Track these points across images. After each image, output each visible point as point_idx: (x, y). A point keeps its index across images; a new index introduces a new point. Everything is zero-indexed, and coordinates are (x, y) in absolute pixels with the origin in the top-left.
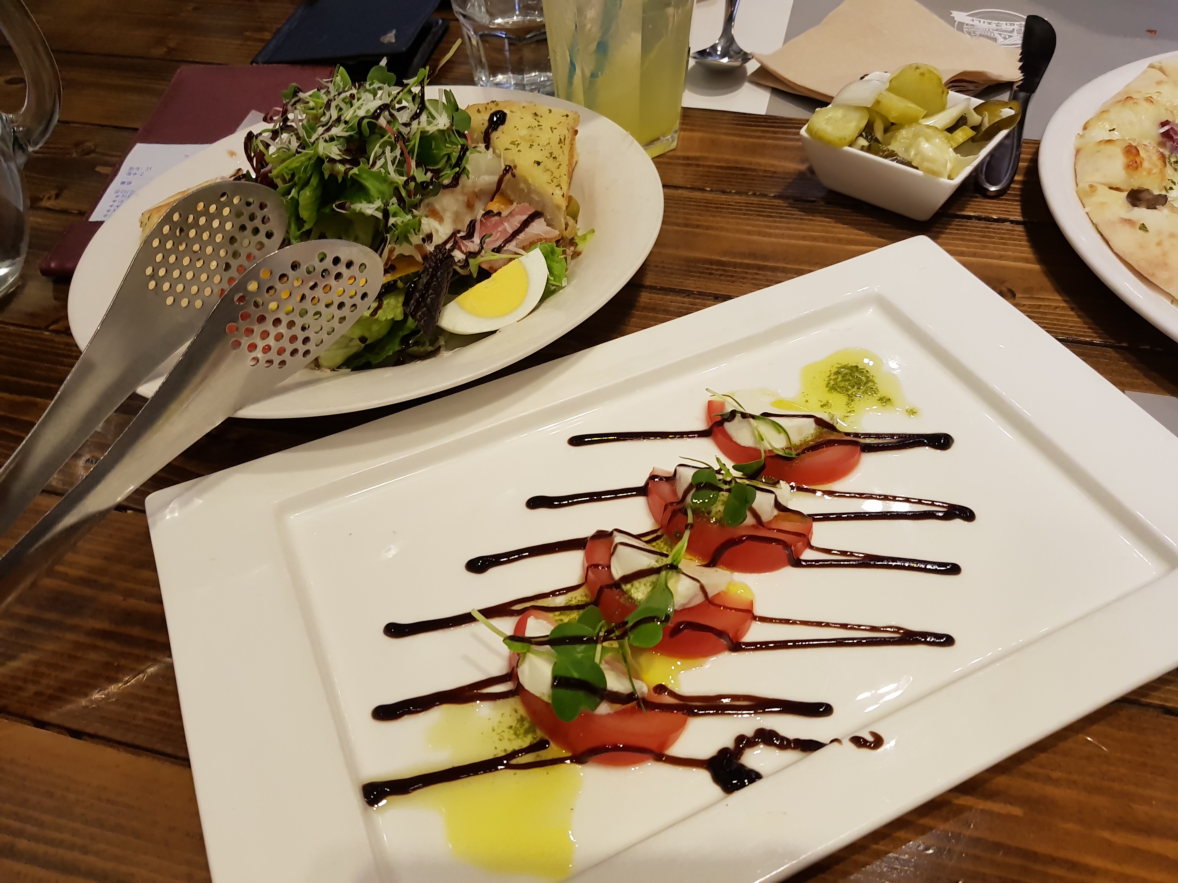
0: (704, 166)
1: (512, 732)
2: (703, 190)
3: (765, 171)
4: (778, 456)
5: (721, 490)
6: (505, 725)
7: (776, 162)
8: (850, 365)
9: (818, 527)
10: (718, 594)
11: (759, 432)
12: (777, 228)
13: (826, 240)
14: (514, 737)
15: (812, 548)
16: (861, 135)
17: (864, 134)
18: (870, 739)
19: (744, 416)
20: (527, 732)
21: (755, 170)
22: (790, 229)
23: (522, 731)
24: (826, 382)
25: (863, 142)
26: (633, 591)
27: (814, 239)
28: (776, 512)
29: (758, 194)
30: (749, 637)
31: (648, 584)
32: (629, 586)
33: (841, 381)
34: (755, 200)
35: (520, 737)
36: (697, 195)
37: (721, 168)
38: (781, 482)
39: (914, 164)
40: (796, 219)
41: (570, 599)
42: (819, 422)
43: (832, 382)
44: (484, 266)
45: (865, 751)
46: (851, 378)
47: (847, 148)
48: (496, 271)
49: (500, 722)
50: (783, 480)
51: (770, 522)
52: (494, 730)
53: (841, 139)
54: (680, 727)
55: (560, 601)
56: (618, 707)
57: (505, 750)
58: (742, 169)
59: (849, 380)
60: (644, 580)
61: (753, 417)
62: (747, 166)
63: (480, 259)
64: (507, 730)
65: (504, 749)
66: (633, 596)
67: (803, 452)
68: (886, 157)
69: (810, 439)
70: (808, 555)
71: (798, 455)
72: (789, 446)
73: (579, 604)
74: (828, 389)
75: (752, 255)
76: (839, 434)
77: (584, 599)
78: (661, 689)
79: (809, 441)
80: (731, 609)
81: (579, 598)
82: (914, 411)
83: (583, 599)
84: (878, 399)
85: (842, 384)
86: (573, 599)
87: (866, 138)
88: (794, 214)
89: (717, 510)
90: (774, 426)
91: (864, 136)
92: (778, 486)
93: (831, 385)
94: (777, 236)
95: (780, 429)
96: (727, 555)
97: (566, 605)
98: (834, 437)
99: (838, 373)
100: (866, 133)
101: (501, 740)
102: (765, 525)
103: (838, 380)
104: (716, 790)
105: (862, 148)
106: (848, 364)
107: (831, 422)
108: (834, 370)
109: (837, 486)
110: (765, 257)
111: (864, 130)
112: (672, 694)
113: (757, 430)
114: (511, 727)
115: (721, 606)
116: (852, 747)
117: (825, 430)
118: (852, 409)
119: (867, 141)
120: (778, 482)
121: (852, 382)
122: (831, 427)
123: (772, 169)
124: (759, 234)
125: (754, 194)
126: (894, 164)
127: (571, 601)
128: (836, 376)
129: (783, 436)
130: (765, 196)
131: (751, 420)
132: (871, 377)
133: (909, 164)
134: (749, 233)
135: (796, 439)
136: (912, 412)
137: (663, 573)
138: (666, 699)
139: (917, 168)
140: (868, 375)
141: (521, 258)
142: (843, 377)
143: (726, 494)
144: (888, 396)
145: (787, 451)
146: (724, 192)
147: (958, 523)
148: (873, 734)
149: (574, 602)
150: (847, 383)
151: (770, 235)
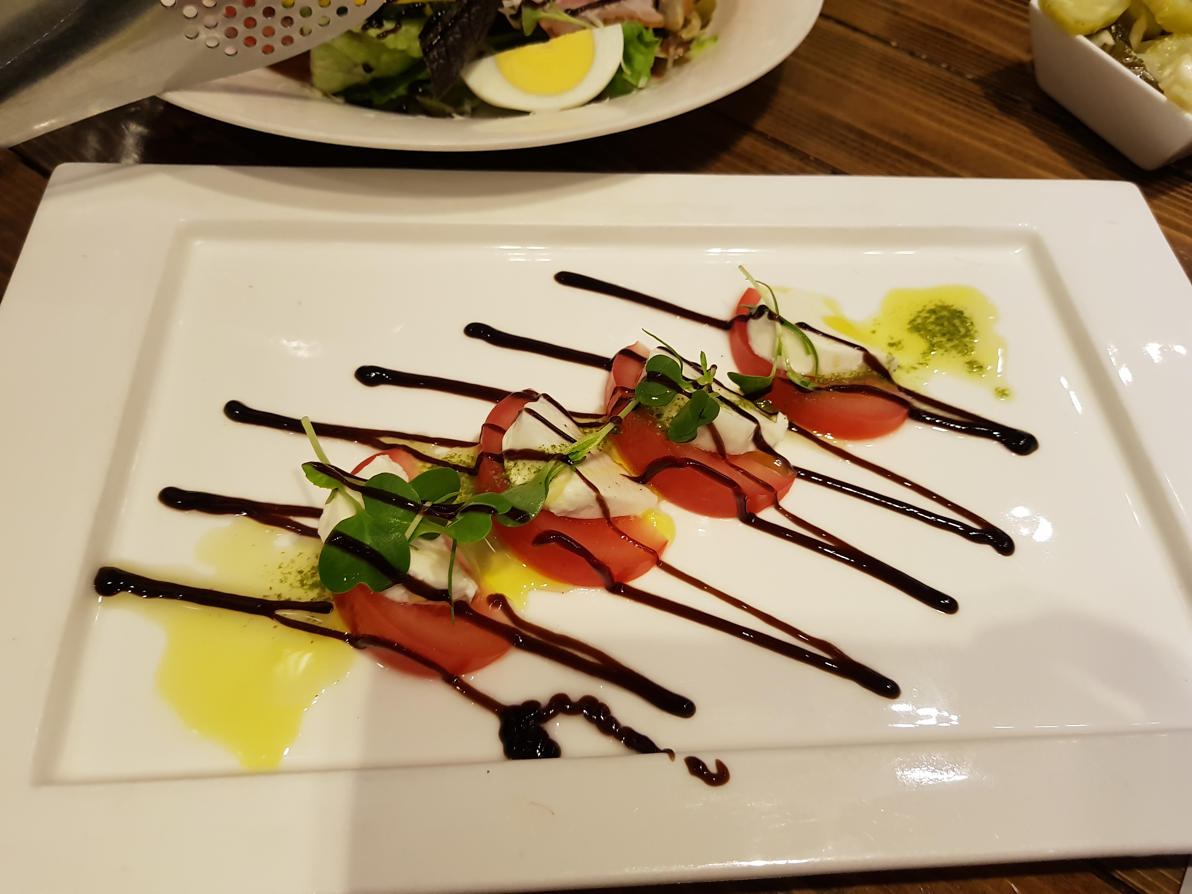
0: (903, 16)
1: (299, 577)
2: (887, 42)
3: (976, 47)
4: (790, 382)
5: (680, 391)
6: (297, 567)
7: (995, 41)
8: (954, 308)
9: (799, 485)
10: (628, 517)
11: (780, 343)
12: (956, 116)
13: (1010, 151)
14: (298, 584)
15: (778, 507)
16: (1108, 28)
17: (1113, 28)
18: (713, 769)
19: (773, 316)
20: (314, 586)
21: (965, 42)
22: (970, 122)
23: (310, 582)
24: (912, 317)
25: (1107, 38)
26: (514, 471)
27: (996, 145)
28: (752, 448)
29: (953, 69)
30: (638, 583)
31: (533, 471)
32: (511, 464)
33: (932, 323)
34: (946, 75)
35: (305, 587)
36: (877, 46)
37: (924, 25)
38: (780, 414)
39: (1161, 86)
40: (986, 114)
41: (453, 455)
42: (870, 360)
43: (919, 321)
44: (544, 25)
45: (698, 783)
46: (946, 324)
47: (1082, 38)
48: (556, 35)
49: (293, 561)
50: (784, 414)
51: (736, 457)
52: (280, 567)
53: (1077, 22)
54: (494, 655)
55: (440, 452)
56: (419, 600)
57: (279, 596)
58: (949, 35)
59: (942, 325)
60: (529, 464)
61: (783, 322)
62: (956, 33)
63: (541, 14)
64: (295, 574)
65: (279, 593)
66: (511, 477)
67: (827, 389)
68: (1130, 66)
69: (847, 376)
70: (769, 515)
71: (818, 389)
72: (814, 375)
73: (460, 465)
74: (909, 326)
75: (907, 138)
76: (891, 386)
77: (469, 461)
78: (499, 600)
79: (844, 379)
80: (635, 542)
81: (464, 458)
82: (1006, 392)
83: (467, 461)
84: (967, 361)
85: (931, 327)
86: (456, 456)
87: (1114, 36)
88: (984, 108)
89: (670, 416)
90: (804, 343)
91: (1113, 31)
92: (774, 418)
93: (915, 323)
94: (950, 126)
95: (810, 349)
96: (664, 475)
97: (444, 460)
98: (881, 385)
99: (933, 312)
100: (1117, 28)
101: (282, 582)
102: (728, 457)
103: (929, 321)
104: (496, 747)
105: (1104, 47)
106: (952, 306)
107: (886, 367)
108: (931, 306)
109: (852, 447)
110: (921, 146)
111: (1116, 23)
112: (508, 610)
113: (780, 339)
114: (300, 572)
115: (622, 534)
116: (684, 769)
117: (875, 373)
118: (926, 362)
119: (1115, 39)
120: (776, 414)
121: (945, 329)
122: (884, 373)
123: (986, 47)
124: (930, 116)
125: (948, 69)
126: (1137, 78)
127: (452, 457)
128: (927, 315)
129: (810, 359)
130: (961, 74)
131: (778, 325)
132: (972, 332)
133: (1155, 84)
134: (917, 110)
135: (827, 369)
136: (1002, 393)
137: (552, 463)
138: (498, 615)
139: (1162, 92)
140: (970, 328)
141: (596, 31)
142: (937, 319)
143: (687, 399)
144: (981, 361)
145: (805, 379)
146: (912, 54)
147: (987, 550)
148: (720, 765)
149: (455, 461)
150: (938, 328)
151: (941, 122)
